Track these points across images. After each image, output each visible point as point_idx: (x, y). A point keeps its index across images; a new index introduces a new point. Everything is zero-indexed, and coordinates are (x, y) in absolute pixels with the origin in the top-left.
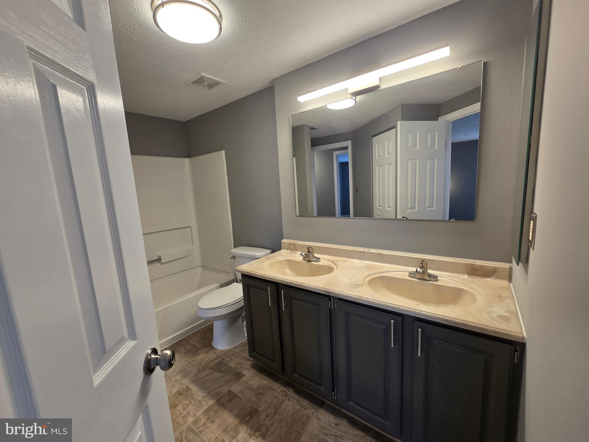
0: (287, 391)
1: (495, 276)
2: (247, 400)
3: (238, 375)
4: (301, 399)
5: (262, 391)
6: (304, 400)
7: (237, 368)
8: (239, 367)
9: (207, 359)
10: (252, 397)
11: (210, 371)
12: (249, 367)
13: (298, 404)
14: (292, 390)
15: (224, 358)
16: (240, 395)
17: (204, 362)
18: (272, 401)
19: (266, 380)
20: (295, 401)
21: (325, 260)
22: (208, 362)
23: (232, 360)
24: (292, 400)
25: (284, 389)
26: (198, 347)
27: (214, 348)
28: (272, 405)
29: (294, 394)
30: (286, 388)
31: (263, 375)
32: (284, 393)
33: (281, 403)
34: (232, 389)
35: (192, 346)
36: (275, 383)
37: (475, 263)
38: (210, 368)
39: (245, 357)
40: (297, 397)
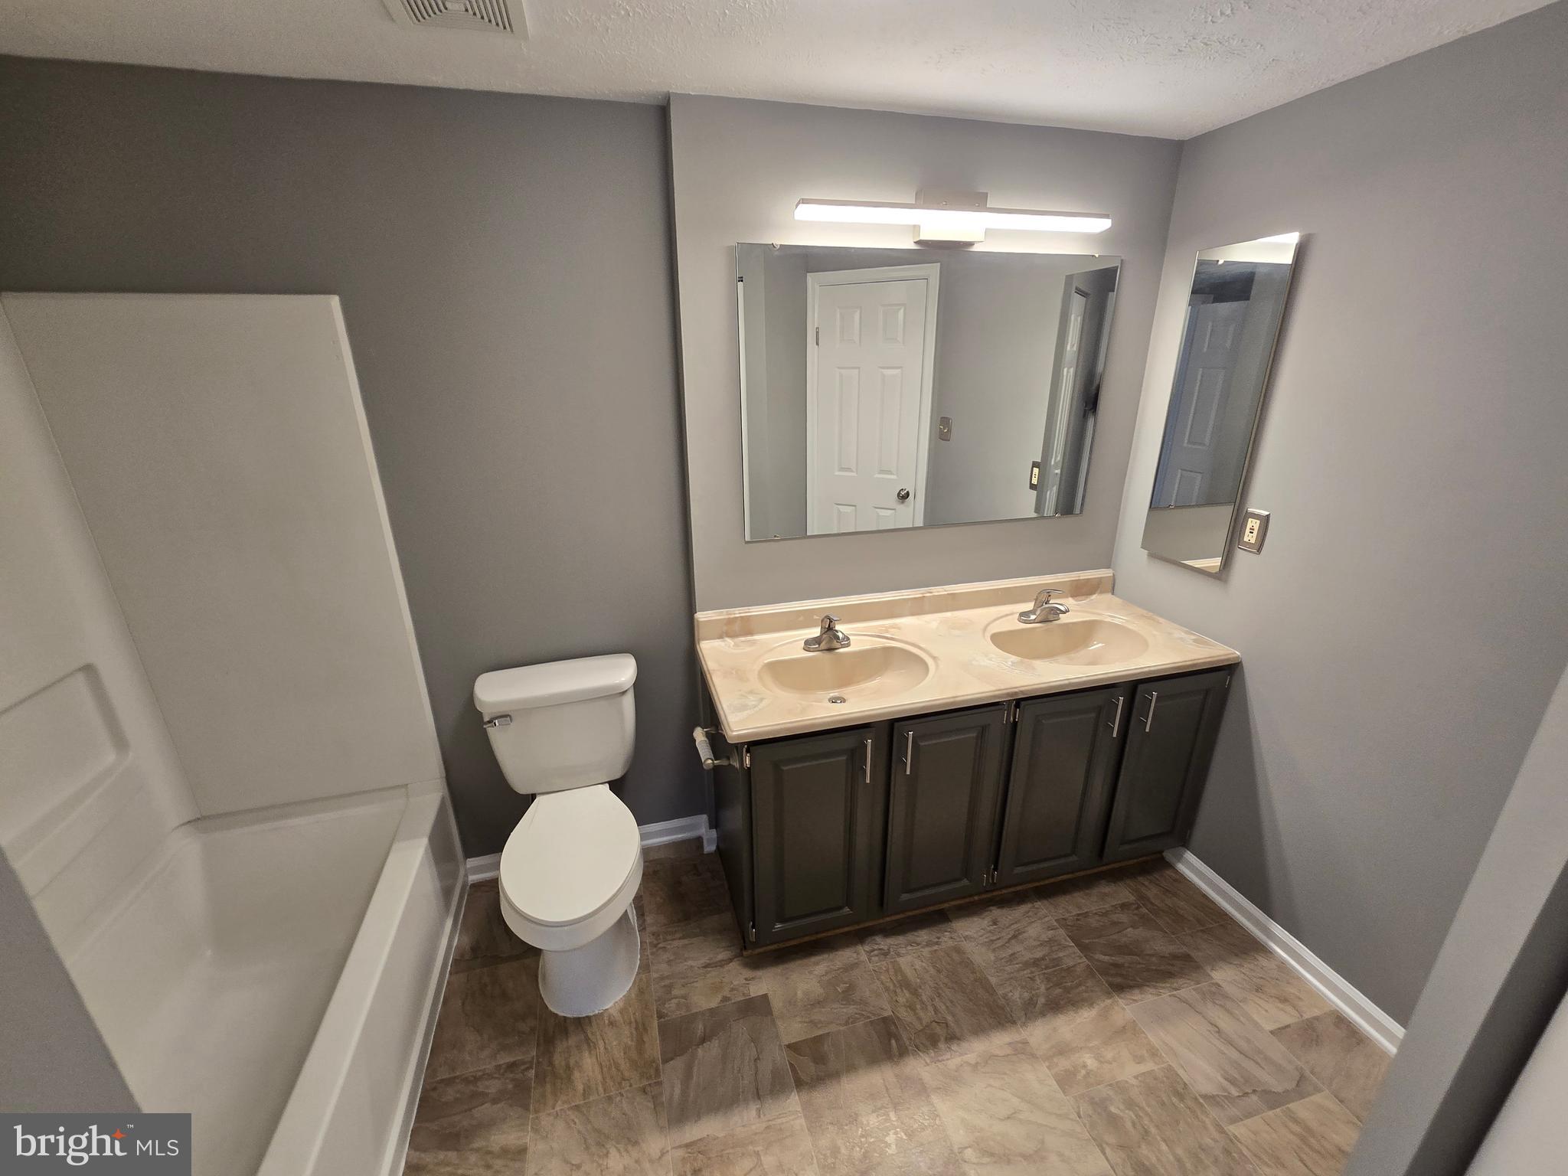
0: (876, 947)
1: (1099, 591)
2: (847, 1023)
3: (757, 1008)
4: (910, 936)
5: (842, 985)
6: (916, 934)
7: (725, 999)
8: (727, 993)
9: (618, 1054)
10: (845, 1010)
11: (679, 1063)
12: (748, 973)
13: (919, 947)
14: (880, 936)
15: (658, 1012)
16: (820, 1032)
17: (624, 1065)
18: (882, 983)
19: (817, 964)
20: (909, 948)
21: (858, 636)
22: (634, 1055)
23: (685, 997)
24: (903, 951)
25: (867, 948)
26: (530, 1059)
27: (588, 1017)
28: (892, 988)
29: (891, 941)
30: (867, 942)
31: (799, 962)
32: (876, 952)
33: (898, 970)
34: (787, 1040)
35: (503, 1075)
36: (840, 953)
37: (1081, 578)
38: (665, 1061)
39: (705, 967)
40: (900, 940)
